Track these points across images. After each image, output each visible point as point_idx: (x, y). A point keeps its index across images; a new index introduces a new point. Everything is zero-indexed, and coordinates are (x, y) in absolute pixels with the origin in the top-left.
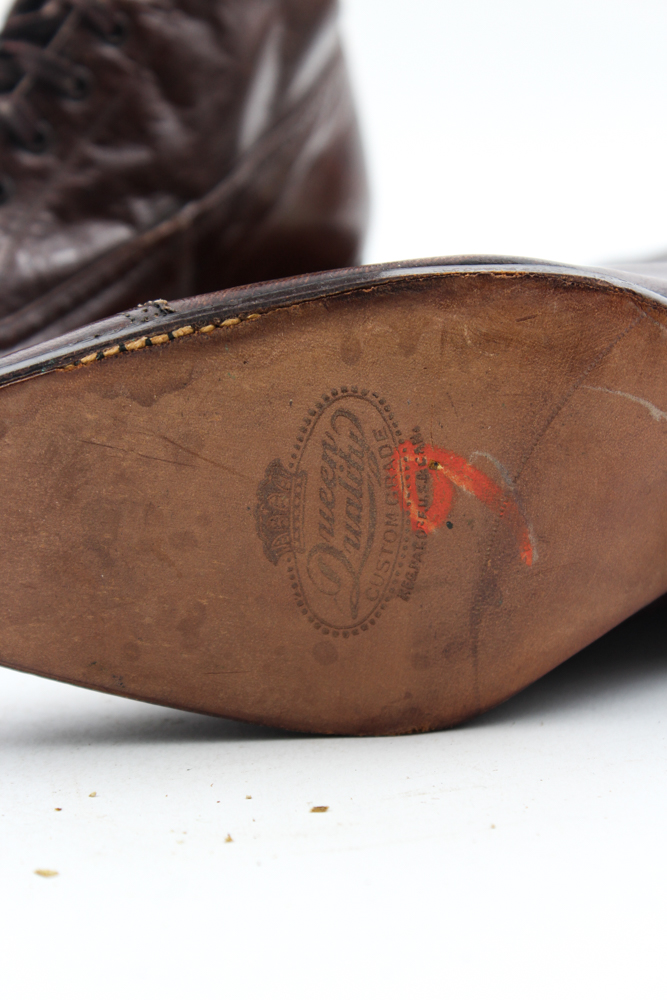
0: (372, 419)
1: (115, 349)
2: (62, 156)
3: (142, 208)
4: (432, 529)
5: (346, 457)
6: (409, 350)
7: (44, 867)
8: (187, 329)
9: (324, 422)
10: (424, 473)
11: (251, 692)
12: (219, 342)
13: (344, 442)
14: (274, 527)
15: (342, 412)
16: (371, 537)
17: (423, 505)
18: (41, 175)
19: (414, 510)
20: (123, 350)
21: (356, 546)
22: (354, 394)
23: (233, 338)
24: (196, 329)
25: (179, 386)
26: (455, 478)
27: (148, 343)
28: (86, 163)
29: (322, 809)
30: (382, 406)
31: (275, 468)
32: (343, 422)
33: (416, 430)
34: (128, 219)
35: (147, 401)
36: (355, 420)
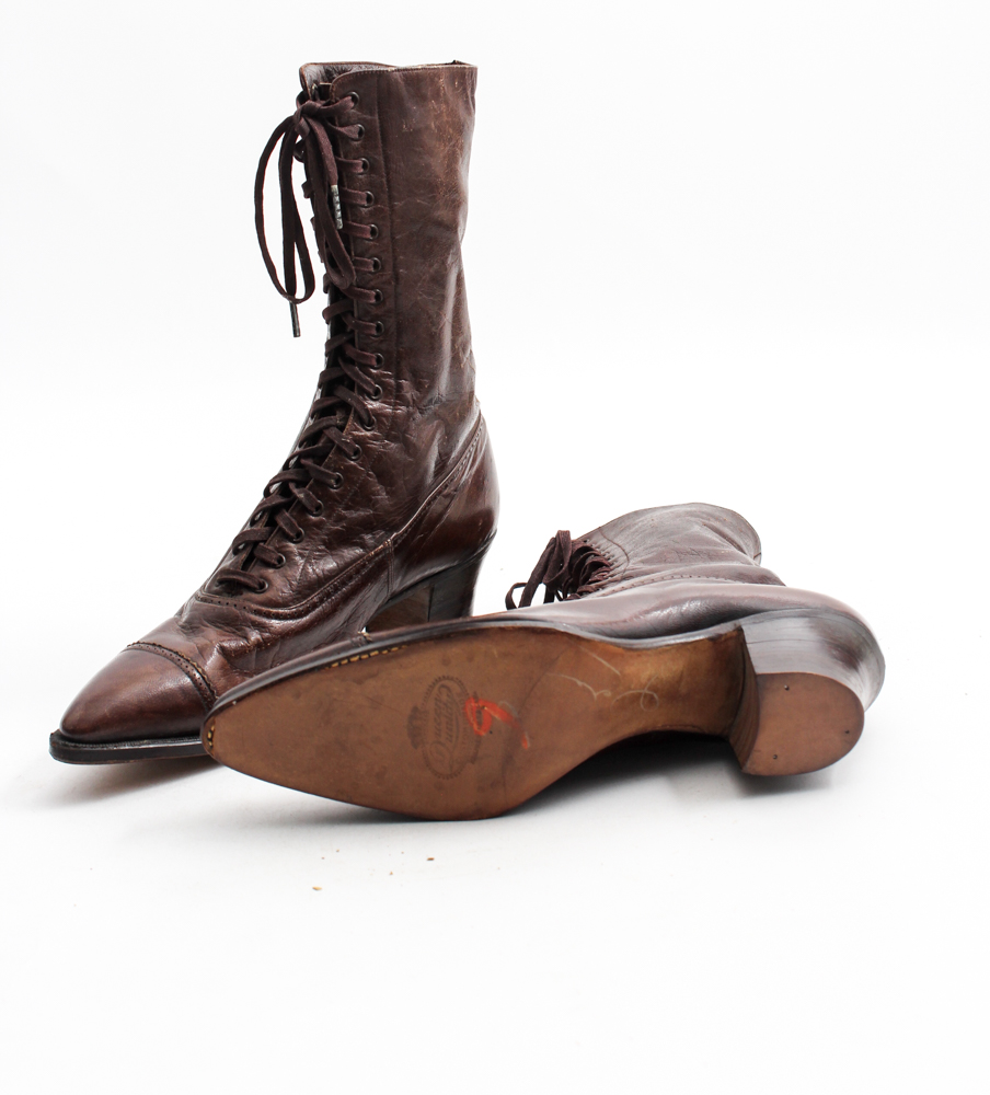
0: (456, 688)
1: (346, 661)
2: (328, 517)
3: (368, 537)
4: (484, 734)
5: (445, 704)
6: (470, 659)
7: (316, 886)
8: (376, 652)
9: (436, 690)
10: (479, 711)
12: (388, 659)
13: (444, 698)
14: (415, 735)
15: (443, 686)
16: (457, 737)
17: (479, 724)
19: (475, 726)
20: (349, 662)
21: (451, 741)
22: (448, 678)
23: (396, 656)
24: (380, 652)
25: (373, 676)
26: (492, 713)
27: (360, 659)
28: (341, 519)
29: (431, 859)
30: (461, 683)
31: (415, 709)
32: (444, 690)
33: (475, 693)
34: (363, 545)
35: (359, 682)
36: (448, 689)
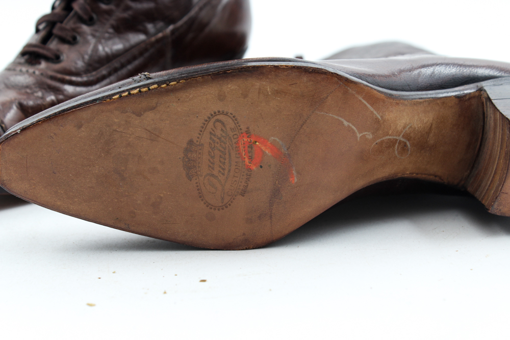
0: (230, 123)
1: (126, 94)
3: (150, 27)
4: (254, 168)
5: (219, 139)
6: (245, 96)
7: (90, 302)
8: (156, 86)
9: (211, 124)
10: (251, 146)
11: (180, 231)
12: (168, 91)
13: (219, 132)
14: (190, 166)
15: (218, 121)
16: (229, 171)
17: (250, 158)
18: (109, 13)
19: (247, 160)
20: (129, 94)
21: (223, 174)
22: (223, 113)
23: (174, 90)
24: (159, 86)
25: (153, 109)
26: (263, 148)
27: (140, 91)
29: (204, 281)
30: (234, 118)
31: (191, 142)
32: (218, 124)
33: (248, 128)
34: (145, 32)
35: (139, 115)
36: (223, 124)
